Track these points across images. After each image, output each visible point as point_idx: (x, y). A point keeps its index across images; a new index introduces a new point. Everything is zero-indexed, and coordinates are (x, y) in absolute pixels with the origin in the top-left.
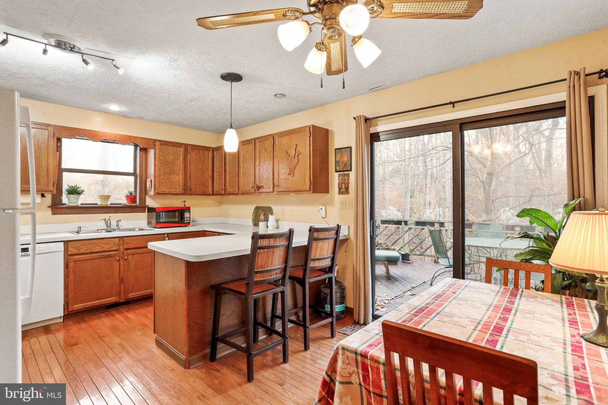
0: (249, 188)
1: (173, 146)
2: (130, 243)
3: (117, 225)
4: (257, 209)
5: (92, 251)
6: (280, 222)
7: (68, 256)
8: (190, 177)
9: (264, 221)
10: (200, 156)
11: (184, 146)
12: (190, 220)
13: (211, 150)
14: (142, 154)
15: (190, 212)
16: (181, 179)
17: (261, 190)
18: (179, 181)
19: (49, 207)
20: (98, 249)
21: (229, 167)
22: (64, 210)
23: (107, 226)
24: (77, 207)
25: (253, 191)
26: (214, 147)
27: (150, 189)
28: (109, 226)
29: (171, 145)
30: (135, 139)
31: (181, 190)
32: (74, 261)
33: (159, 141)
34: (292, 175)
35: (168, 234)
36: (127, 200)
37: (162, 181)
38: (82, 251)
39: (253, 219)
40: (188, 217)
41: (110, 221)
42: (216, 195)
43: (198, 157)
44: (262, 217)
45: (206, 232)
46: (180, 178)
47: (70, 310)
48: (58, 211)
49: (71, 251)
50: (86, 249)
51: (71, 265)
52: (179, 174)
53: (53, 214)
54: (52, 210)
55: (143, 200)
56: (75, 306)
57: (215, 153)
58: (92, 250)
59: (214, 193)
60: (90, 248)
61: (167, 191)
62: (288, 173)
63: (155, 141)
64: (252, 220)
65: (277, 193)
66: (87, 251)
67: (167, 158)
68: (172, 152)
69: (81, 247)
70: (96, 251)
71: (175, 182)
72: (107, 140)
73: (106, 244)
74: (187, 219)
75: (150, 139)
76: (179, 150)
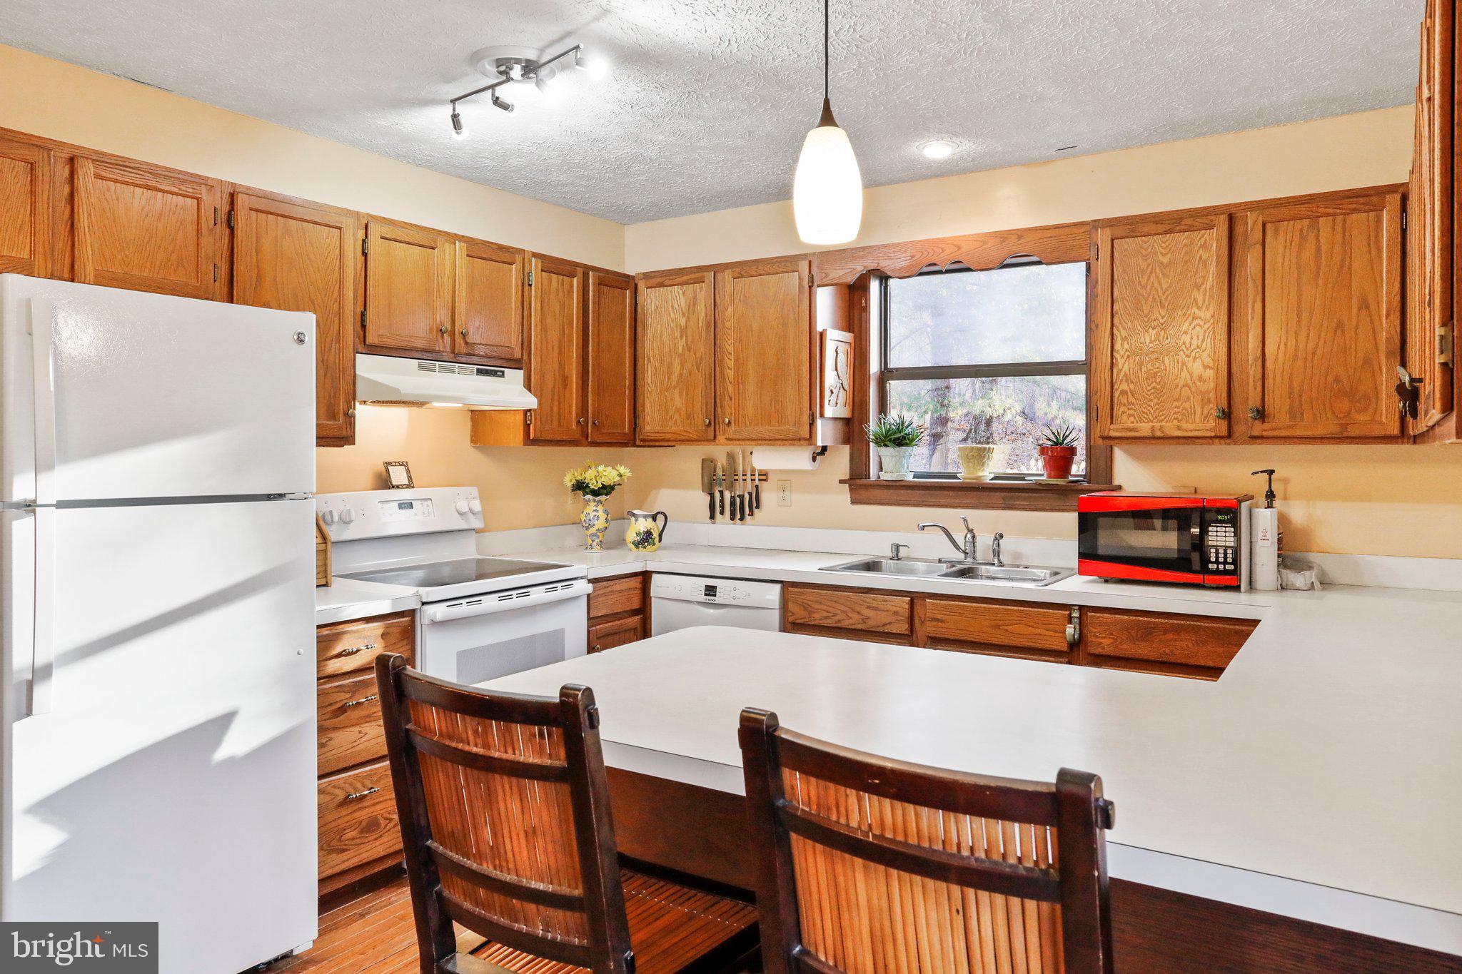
1: (1173, 231)
2: (942, 621)
3: (996, 553)
5: (839, 625)
8: (1261, 359)
10: (1318, 250)
11: (1222, 219)
12: (1236, 562)
13: (1395, 199)
15: (1234, 522)
16: (1212, 373)
18: (1199, 380)
19: (841, 482)
20: (854, 621)
22: (877, 493)
23: (965, 553)
29: (1160, 228)
30: (1020, 237)
31: (1210, 422)
33: (1106, 222)
35: (1084, 609)
36: (1045, 464)
37: (1124, 386)
38: (816, 619)
40: (1226, 548)
43: (1308, 254)
46: (1206, 367)
48: (863, 494)
49: (794, 614)
50: (825, 614)
52: (1202, 352)
53: (854, 502)
54: (851, 491)
55: (1100, 465)
58: (839, 621)
60: (835, 615)
63: (1093, 225)
66: (828, 621)
67: (1145, 287)
68: (1165, 260)
69: (816, 606)
70: (849, 627)
71: (1186, 385)
72: (935, 264)
73: (876, 609)
74: (1221, 556)
75: (1075, 225)
76: (1203, 240)
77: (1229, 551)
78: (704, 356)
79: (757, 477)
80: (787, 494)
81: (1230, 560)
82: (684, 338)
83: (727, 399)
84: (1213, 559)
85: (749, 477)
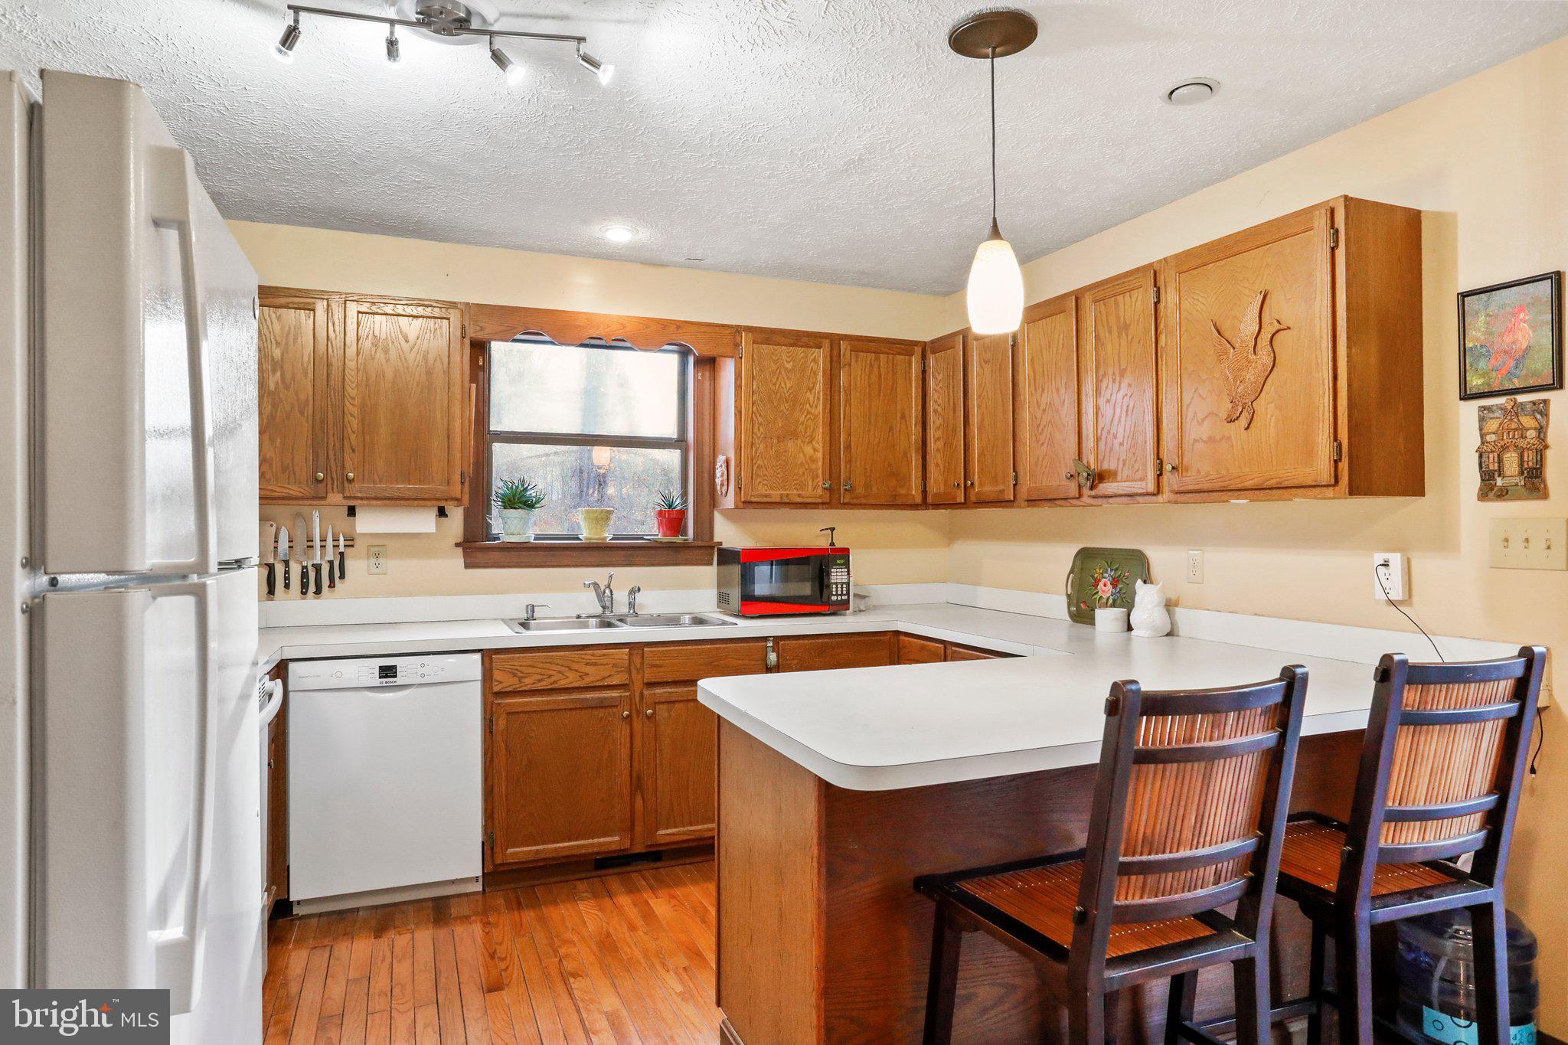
0: (1057, 480)
1: (791, 345)
2: (659, 666)
3: (632, 605)
4: (1085, 556)
5: (556, 686)
6: (1180, 613)
7: (493, 697)
8: (848, 447)
9: (1114, 605)
10: (880, 376)
11: (826, 343)
12: (848, 593)
13: (918, 350)
14: (702, 375)
15: (847, 565)
16: (820, 455)
17: (1107, 487)
18: (813, 460)
19: (457, 545)
20: (571, 680)
21: (979, 406)
22: (495, 555)
23: (604, 607)
24: (525, 545)
25: (1074, 492)
26: (927, 339)
27: (725, 488)
28: (610, 606)
29: (787, 341)
30: (678, 328)
31: (820, 492)
32: (508, 714)
33: (749, 329)
34: (1243, 422)
35: (777, 639)
36: (660, 524)
37: (760, 462)
38: (528, 683)
39: (1068, 596)
40: (842, 583)
41: (611, 591)
42: (937, 506)
43: (874, 377)
44: (1105, 590)
45: (902, 638)
46: (815, 450)
47: (498, 861)
48: (480, 557)
49: (500, 682)
50: (540, 677)
51: (501, 724)
52: (812, 440)
53: (467, 566)
54: (466, 555)
55: (705, 526)
56: (510, 851)
57: (931, 360)
58: (555, 682)
59: (930, 500)
60: (550, 676)
61: (776, 495)
62: (1223, 415)
63: (738, 330)
64: (1064, 599)
65: (1173, 497)
66: (543, 683)
67: (775, 384)
68: (789, 366)
69: (526, 670)
70: (567, 686)
71: (802, 464)
72: (600, 339)
73: (594, 664)
74: (839, 589)
75: (723, 326)
76: (813, 356)
77: (844, 586)
78: (311, 398)
79: (342, 542)
80: (381, 560)
81: (844, 592)
82: (278, 374)
83: (347, 449)
84: (834, 593)
85: (330, 543)
